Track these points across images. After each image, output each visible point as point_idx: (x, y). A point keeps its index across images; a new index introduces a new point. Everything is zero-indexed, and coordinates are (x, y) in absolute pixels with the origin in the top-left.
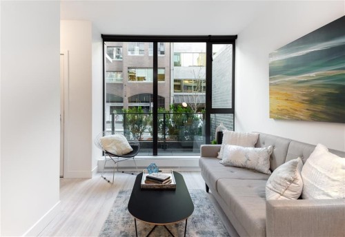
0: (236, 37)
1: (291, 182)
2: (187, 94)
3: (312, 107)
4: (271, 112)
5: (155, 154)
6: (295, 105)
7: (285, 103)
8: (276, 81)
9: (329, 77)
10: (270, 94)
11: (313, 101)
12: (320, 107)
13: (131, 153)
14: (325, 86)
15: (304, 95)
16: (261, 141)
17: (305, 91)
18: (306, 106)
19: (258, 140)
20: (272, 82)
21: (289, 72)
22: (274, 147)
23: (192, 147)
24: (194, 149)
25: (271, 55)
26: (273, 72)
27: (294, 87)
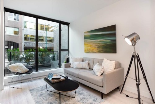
0: (69, 23)
1: (102, 68)
2: (32, 42)
3: (98, 49)
4: (85, 50)
5: (37, 71)
6: (93, 48)
7: (90, 48)
8: (87, 41)
9: (103, 41)
10: (85, 45)
11: (99, 47)
12: (101, 49)
13: (28, 71)
14: (102, 43)
15: (96, 46)
16: (84, 60)
17: (96, 44)
18: (97, 49)
19: (83, 59)
20: (86, 41)
21: (92, 39)
22: (89, 61)
23: (50, 66)
24: (55, 66)
25: (85, 33)
26: (86, 38)
27: (93, 43)
